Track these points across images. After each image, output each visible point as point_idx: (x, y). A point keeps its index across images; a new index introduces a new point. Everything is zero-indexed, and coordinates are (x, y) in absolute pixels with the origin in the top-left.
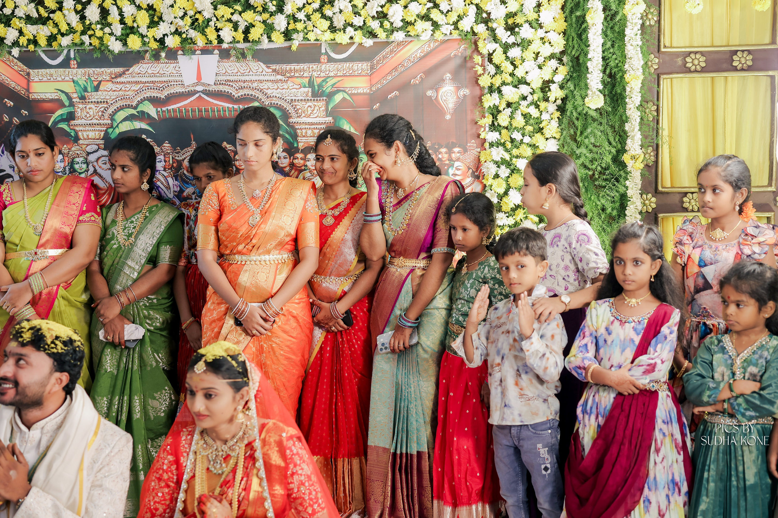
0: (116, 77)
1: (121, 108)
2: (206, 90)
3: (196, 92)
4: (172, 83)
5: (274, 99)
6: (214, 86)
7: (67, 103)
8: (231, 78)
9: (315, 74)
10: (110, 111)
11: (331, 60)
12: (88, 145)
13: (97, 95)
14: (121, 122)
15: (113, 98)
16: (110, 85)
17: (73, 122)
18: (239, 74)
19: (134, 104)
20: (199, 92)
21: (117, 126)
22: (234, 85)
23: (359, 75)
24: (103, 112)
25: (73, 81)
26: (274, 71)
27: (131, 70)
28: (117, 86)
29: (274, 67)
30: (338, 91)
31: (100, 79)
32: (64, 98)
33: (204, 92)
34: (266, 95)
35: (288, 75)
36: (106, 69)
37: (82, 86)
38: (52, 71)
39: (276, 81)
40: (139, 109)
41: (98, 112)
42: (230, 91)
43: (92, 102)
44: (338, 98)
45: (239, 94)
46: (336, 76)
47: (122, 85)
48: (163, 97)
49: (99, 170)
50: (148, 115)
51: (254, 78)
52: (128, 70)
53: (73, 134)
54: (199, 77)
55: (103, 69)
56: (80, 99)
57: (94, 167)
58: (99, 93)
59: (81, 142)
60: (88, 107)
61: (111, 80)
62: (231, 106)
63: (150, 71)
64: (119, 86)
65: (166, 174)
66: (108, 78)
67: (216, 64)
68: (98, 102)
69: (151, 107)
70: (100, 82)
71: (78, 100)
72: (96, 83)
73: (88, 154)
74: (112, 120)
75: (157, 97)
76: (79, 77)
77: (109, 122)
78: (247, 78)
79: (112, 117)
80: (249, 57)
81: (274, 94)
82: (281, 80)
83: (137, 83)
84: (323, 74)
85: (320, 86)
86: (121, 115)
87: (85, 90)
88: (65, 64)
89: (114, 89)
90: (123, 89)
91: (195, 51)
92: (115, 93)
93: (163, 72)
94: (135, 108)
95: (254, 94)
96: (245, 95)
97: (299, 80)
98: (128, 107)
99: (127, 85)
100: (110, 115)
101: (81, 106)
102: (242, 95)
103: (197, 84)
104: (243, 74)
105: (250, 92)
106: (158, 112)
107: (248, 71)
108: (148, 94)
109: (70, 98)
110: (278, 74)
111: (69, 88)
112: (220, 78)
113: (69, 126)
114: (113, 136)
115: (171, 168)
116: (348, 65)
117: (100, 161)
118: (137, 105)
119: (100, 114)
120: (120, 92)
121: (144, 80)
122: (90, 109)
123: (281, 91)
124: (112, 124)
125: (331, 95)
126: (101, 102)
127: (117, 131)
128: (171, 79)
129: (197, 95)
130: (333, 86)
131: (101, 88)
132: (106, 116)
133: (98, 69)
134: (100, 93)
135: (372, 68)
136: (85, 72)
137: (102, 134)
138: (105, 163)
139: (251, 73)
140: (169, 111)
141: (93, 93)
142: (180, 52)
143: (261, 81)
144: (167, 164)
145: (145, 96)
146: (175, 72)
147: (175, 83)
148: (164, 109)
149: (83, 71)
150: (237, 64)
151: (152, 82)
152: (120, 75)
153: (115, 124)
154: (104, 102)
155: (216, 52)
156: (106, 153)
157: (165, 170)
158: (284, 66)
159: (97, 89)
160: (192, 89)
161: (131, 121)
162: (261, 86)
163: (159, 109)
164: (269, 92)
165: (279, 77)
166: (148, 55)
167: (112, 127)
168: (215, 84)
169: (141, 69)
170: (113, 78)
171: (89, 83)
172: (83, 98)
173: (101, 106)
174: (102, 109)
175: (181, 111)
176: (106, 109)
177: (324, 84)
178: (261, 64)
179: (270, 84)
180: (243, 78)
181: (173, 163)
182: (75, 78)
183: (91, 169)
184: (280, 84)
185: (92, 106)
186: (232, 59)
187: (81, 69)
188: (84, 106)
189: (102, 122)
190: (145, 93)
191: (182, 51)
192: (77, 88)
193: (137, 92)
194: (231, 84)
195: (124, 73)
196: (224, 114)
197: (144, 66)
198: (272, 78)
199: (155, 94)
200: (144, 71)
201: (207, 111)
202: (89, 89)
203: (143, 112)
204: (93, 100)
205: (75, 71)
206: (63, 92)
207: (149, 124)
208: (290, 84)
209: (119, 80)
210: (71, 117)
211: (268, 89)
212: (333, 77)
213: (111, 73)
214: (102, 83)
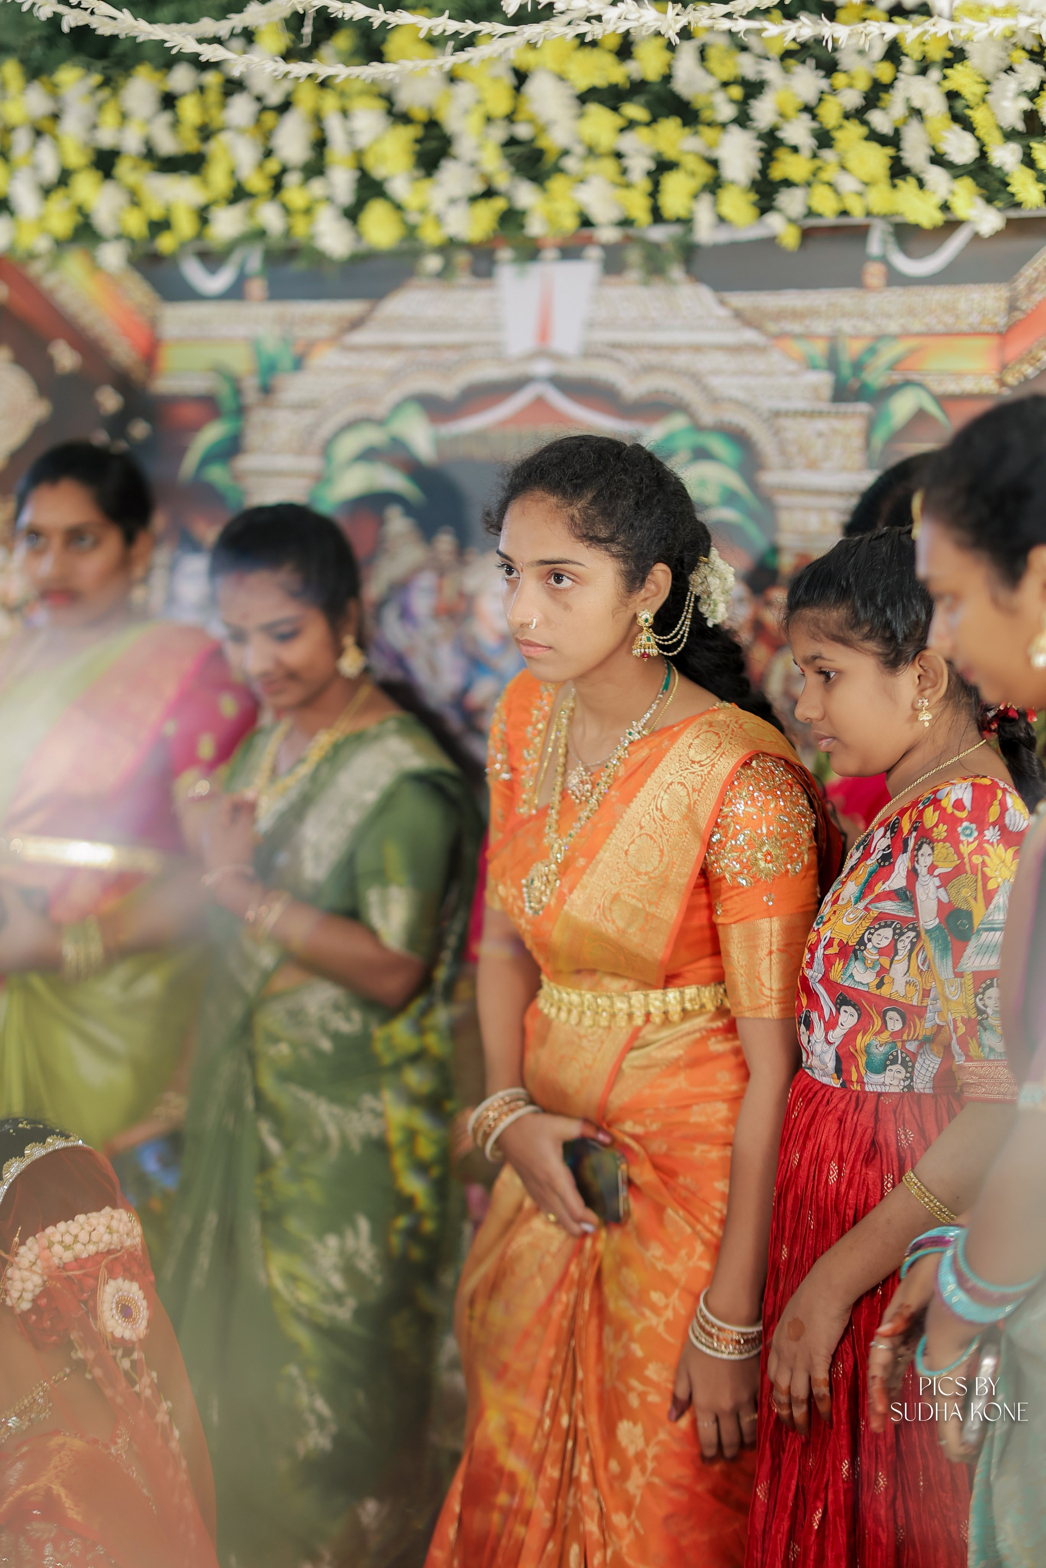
0: (348, 331)
1: (351, 425)
2: (560, 375)
3: (531, 380)
6: (577, 363)
8: (624, 336)
9: (846, 326)
11: (895, 279)
13: (299, 383)
14: (346, 466)
16: (332, 355)
17: (236, 463)
19: (382, 412)
20: (537, 379)
21: (337, 478)
22: (629, 361)
23: (974, 333)
25: (252, 342)
26: (737, 313)
27: (384, 308)
28: (350, 357)
29: (736, 303)
30: (905, 385)
32: (226, 393)
33: (552, 380)
34: (708, 392)
35: (773, 327)
37: (269, 359)
39: (739, 349)
40: (390, 430)
42: (616, 379)
44: (902, 407)
45: (643, 389)
46: (906, 334)
47: (360, 356)
48: (450, 393)
52: (374, 309)
53: (231, 499)
54: (544, 332)
56: (262, 392)
58: (305, 377)
61: (337, 338)
66: (330, 333)
67: (592, 290)
69: (423, 423)
70: (309, 344)
71: (256, 396)
72: (299, 347)
74: (326, 457)
75: (436, 393)
76: (266, 327)
78: (665, 338)
80: (675, 270)
81: (731, 392)
82: (754, 346)
83: (394, 347)
84: (868, 328)
85: (858, 366)
86: (350, 444)
87: (276, 367)
88: (237, 291)
94: (383, 426)
95: (678, 388)
96: (657, 391)
97: (798, 347)
98: (368, 419)
99: (372, 356)
100: (323, 442)
101: (260, 413)
102: (649, 393)
103: (537, 356)
104: (655, 326)
106: (436, 439)
108: (417, 385)
109: (238, 392)
110: (747, 324)
111: (242, 362)
112: (594, 336)
113: (229, 472)
116: (940, 295)
118: (390, 416)
121: (411, 338)
124: (323, 471)
125: (882, 397)
126: (306, 404)
127: (337, 493)
129: (534, 390)
130: (893, 366)
131: (311, 360)
135: (1013, 305)
139: (677, 321)
141: (291, 375)
143: (697, 348)
145: (411, 389)
146: (486, 315)
149: (279, 311)
150: (643, 291)
151: (430, 346)
152: (356, 324)
153: (331, 471)
159: (299, 364)
160: (523, 369)
161: (371, 463)
162: (700, 363)
163: (440, 431)
165: (750, 336)
168: (581, 355)
169: (408, 305)
170: (340, 333)
172: (266, 391)
176: (315, 426)
177: (869, 359)
178: (705, 291)
182: (255, 333)
184: (750, 360)
185: (287, 415)
186: (628, 275)
187: (275, 305)
189: (303, 462)
192: (258, 361)
193: (394, 376)
194: (622, 355)
197: (417, 296)
199: (433, 382)
202: (285, 364)
203: (397, 441)
204: (289, 398)
205: (258, 310)
208: (775, 358)
209: (354, 338)
210: (235, 446)
211: (715, 375)
212: (896, 337)
213: (338, 319)
214: (316, 349)
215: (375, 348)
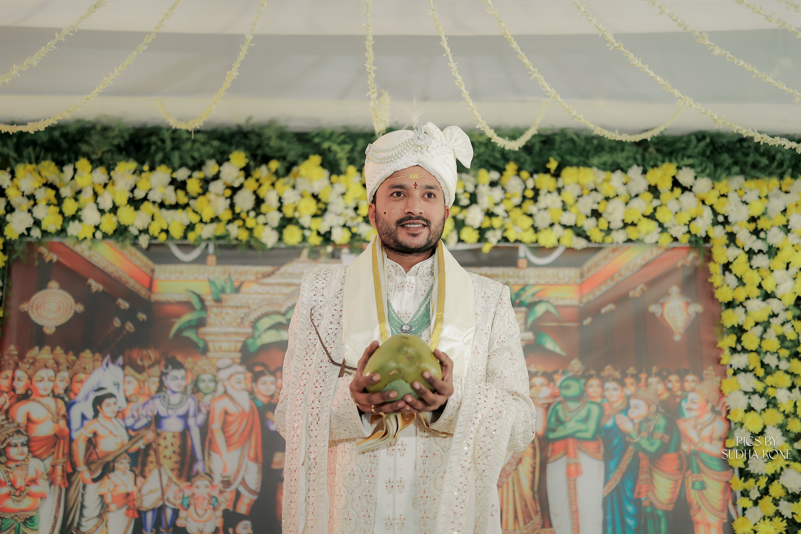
0: (263, 277)
1: (266, 315)
7: (198, 306)
9: (511, 281)
10: (252, 317)
11: (530, 264)
12: (219, 359)
13: (237, 298)
14: (265, 331)
15: (257, 302)
16: (254, 287)
17: (203, 330)
23: (566, 284)
24: (242, 318)
25: (210, 281)
27: (283, 269)
28: (264, 288)
30: (540, 302)
31: (242, 279)
32: (195, 301)
36: (252, 267)
37: (220, 287)
38: (183, 267)
41: (237, 318)
43: (229, 306)
44: (540, 310)
46: (536, 284)
47: (269, 288)
49: (231, 391)
52: (278, 270)
53: (201, 344)
55: (247, 268)
56: (216, 302)
57: (224, 386)
58: (240, 296)
59: (210, 354)
60: (224, 312)
61: (257, 280)
64: (266, 289)
66: (253, 279)
68: (237, 307)
70: (242, 283)
71: (212, 303)
72: (237, 284)
73: (219, 369)
74: (254, 328)
76: (217, 276)
77: (250, 330)
79: (254, 325)
83: (289, 285)
84: (521, 282)
85: (518, 295)
86: (266, 322)
87: (223, 291)
88: (202, 260)
89: (259, 291)
90: (271, 291)
92: (260, 296)
94: (284, 314)
98: (276, 313)
99: (277, 288)
100: (252, 322)
101: (215, 310)
109: (202, 301)
111: (203, 289)
113: (197, 334)
114: (252, 349)
116: (551, 271)
117: (233, 380)
119: (239, 320)
120: (267, 296)
122: (226, 314)
124: (253, 333)
125: (531, 306)
126: (241, 307)
127: (259, 342)
130: (534, 295)
131: (243, 289)
132: (247, 323)
133: (241, 267)
135: (582, 276)
136: (225, 271)
137: (239, 345)
138: (239, 382)
141: (232, 295)
142: (345, 251)
149: (223, 269)
152: (269, 275)
153: (257, 334)
154: (245, 307)
156: (242, 369)
159: (237, 290)
161: (277, 330)
166: (305, 253)
167: (253, 337)
169: (295, 269)
170: (259, 279)
171: (228, 284)
172: (218, 301)
173: (241, 311)
174: (242, 315)
176: (247, 315)
177: (522, 293)
182: (212, 278)
183: (221, 389)
185: (230, 311)
187: (220, 267)
188: (220, 310)
189: (240, 330)
191: (349, 248)
192: (213, 289)
195: (273, 273)
197: (300, 265)
200: (298, 271)
202: (228, 290)
204: (232, 304)
205: (212, 269)
206: (194, 293)
209: (266, 281)
210: (201, 323)
212: (533, 285)
213: (257, 273)
214: (245, 284)
215: (278, 284)
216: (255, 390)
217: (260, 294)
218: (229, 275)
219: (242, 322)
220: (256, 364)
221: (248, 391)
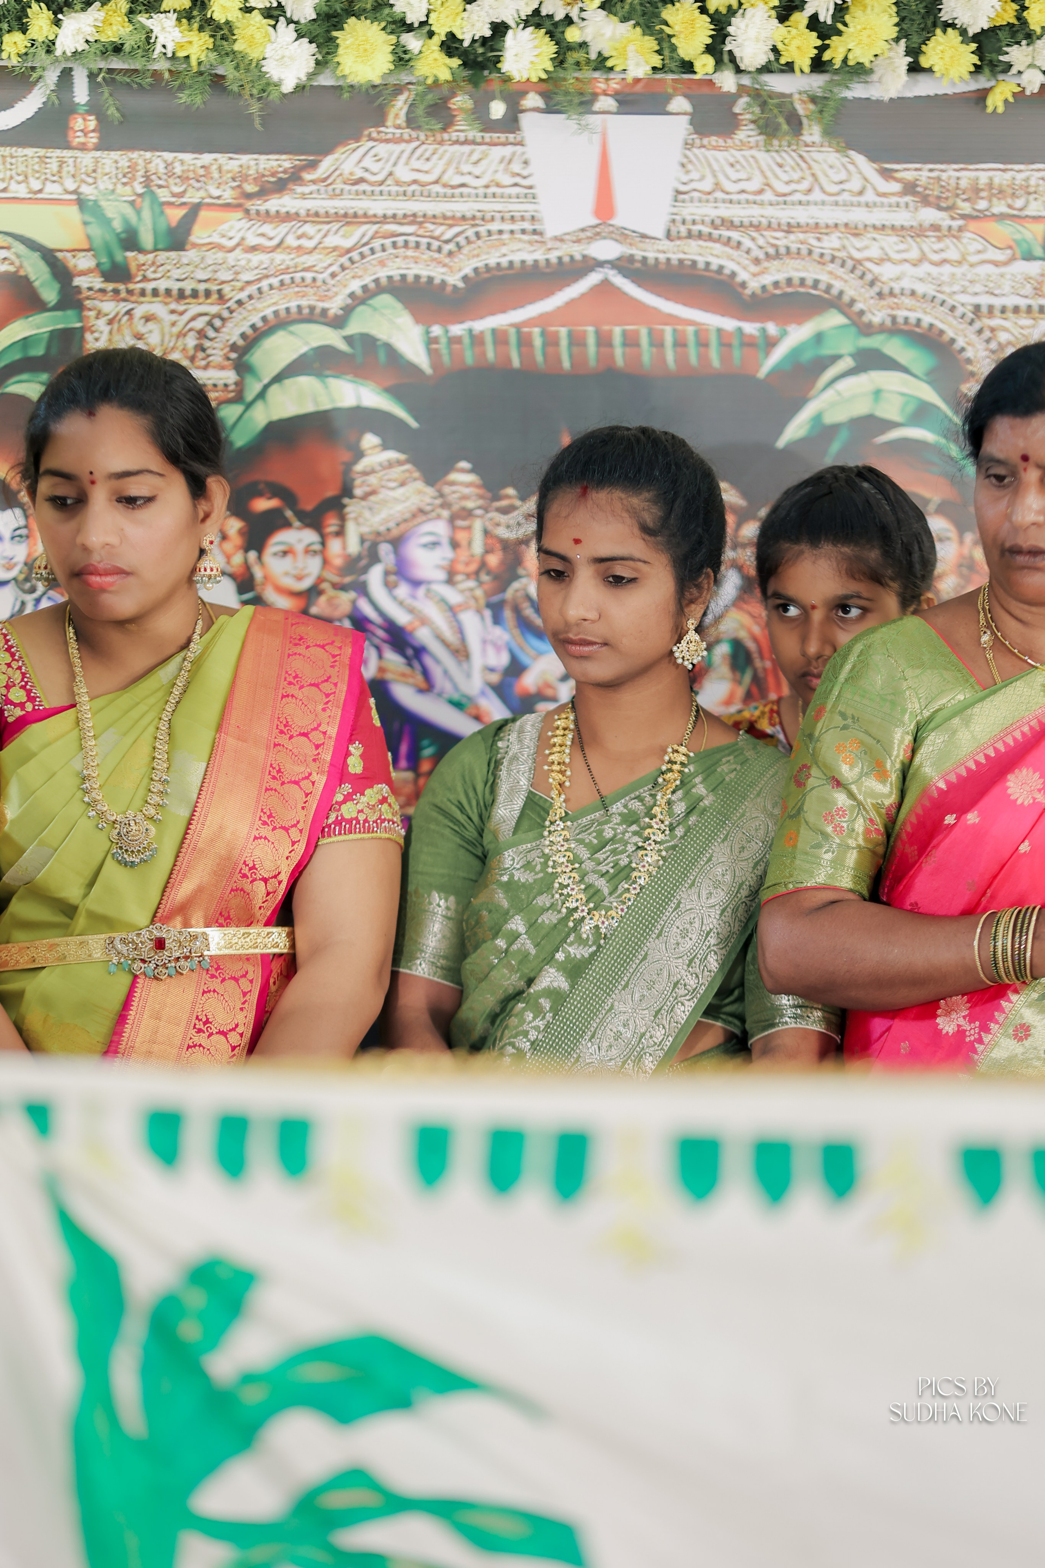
0: (264, 192)
1: (281, 322)
2: (631, 259)
3: (589, 265)
4: (495, 227)
5: (907, 301)
6: (666, 244)
7: (49, 294)
8: (736, 213)
10: (233, 332)
13: (178, 265)
14: (278, 379)
15: (246, 277)
18: (768, 196)
19: (334, 306)
20: (601, 264)
21: (261, 395)
22: (747, 243)
24: (202, 334)
26: (910, 188)
27: (326, 164)
28: (267, 229)
29: (909, 176)
31: (192, 197)
33: (624, 266)
34: (872, 284)
35: (965, 208)
36: (222, 158)
37: (118, 225)
39: (918, 232)
40: (354, 327)
41: (182, 335)
42: (730, 266)
43: (155, 293)
45: (767, 280)
47: (284, 228)
48: (454, 279)
50: (392, 353)
51: (827, 216)
52: (313, 165)
54: (605, 204)
55: (207, 158)
56: (108, 276)
60: (140, 311)
62: (729, 324)
63: (404, 174)
64: (275, 231)
65: (453, 596)
66: (228, 195)
67: (676, 153)
68: (181, 295)
69: (405, 319)
70: (195, 210)
71: (97, 282)
72: (175, 215)
74: (242, 367)
75: (430, 279)
76: (105, 184)
77: (230, 377)
78: (801, 215)
79: (242, 357)
80: (813, 133)
81: (907, 284)
82: (936, 228)
83: (350, 219)
89: (252, 240)
90: (291, 241)
91: (595, 96)
92: (256, 258)
93: (457, 180)
94: (338, 322)
95: (824, 278)
96: (789, 281)
97: (1007, 231)
98: (313, 316)
99: (309, 229)
100: (234, 347)
101: (109, 307)
102: (776, 284)
103: (595, 233)
104: (783, 199)
105: (811, 272)
106: (431, 341)
107: (805, 185)
108: (394, 269)
109: (62, 273)
110: (925, 201)
112: (690, 211)
114: (240, 439)
115: (477, 573)
118: (348, 310)
119: (191, 341)
120: (279, 257)
121: (378, 207)
122: (148, 318)
123: (934, 270)
124: (240, 385)
126: (195, 294)
127: (260, 417)
128: (489, 206)
129: (594, 278)
131: (199, 234)
132: (218, 351)
133: (187, 157)
134: (190, 255)
136: (133, 167)
139: (817, 195)
140: (477, 340)
141: (162, 256)
142: (533, 100)
143: (854, 230)
144: (463, 555)
145: (383, 274)
146: (507, 180)
147: (507, 227)
148: (457, 330)
149: (124, 163)
150: (762, 156)
151: (413, 219)
152: (281, 185)
153: (253, 388)
154: (208, 293)
155: (679, 103)
157: (450, 581)
158: (950, 173)
159: (179, 237)
160: (577, 251)
161: (319, 374)
162: (856, 248)
163: (436, 330)
164: (886, 272)
165: (930, 215)
166: (400, 106)
167: (238, 398)
168: (669, 236)
169: (368, 162)
170: (249, 196)
171: (146, 214)
172: (118, 274)
173: (194, 309)
174: (200, 323)
175: (524, 341)
176: (216, 323)
178: (860, 159)
179: (890, 242)
180: (784, 215)
181: (488, 551)
184: (930, 244)
185: (157, 308)
186: (741, 135)
187: (115, 155)
188: (124, 307)
190: (382, 263)
191: (546, 96)
192: (96, 231)
193: (350, 257)
194: (735, 235)
195: (295, 177)
196: (703, 358)
197: (382, 149)
198: (902, 218)
199: (425, 270)
200: (379, 171)
201: (630, 341)
203: (368, 342)
204: (162, 285)
206: (32, 244)
207: (395, 392)
208: (971, 243)
209: (274, 204)
210: (64, 350)
211: (879, 262)
213: (241, 177)
214: (203, 214)
215: (314, 217)
216: (258, 573)
217: (254, 249)
218: (147, 182)
219: (201, 348)
220: (255, 492)
221: (232, 576)
